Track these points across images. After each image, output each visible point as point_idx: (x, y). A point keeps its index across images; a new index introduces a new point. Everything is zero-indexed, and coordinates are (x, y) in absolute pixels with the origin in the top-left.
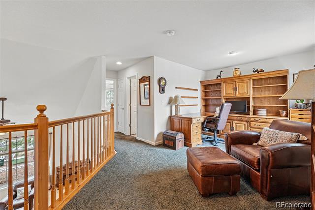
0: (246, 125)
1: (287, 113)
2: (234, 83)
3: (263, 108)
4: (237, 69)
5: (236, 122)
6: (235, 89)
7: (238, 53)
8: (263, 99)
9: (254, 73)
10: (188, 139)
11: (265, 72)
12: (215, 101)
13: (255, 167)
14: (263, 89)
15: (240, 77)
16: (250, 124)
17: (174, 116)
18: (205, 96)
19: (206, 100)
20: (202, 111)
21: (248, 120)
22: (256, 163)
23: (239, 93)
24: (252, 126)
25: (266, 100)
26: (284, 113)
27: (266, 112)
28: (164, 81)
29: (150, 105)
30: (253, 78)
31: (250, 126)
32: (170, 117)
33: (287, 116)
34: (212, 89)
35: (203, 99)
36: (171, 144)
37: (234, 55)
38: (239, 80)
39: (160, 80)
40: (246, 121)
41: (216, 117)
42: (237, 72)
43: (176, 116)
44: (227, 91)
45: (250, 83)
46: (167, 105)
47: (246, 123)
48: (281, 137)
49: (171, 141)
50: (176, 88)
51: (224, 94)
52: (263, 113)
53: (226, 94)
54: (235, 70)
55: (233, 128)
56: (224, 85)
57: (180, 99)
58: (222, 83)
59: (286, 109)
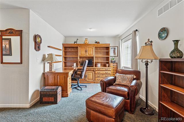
0: (93, 73)
1: (109, 65)
2: (86, 48)
3: (99, 63)
4: (87, 40)
5: (88, 72)
6: (86, 51)
7: (94, 30)
8: (98, 58)
9: (95, 43)
10: (64, 90)
11: (100, 43)
12: (72, 58)
13: (127, 98)
14: (99, 52)
15: (88, 45)
16: (95, 72)
17: (48, 72)
18: (65, 55)
19: (65, 58)
20: (63, 66)
21: (94, 70)
22: (127, 95)
23: (88, 54)
24: (96, 73)
25: (100, 58)
26: (107, 65)
27: (100, 65)
28: (40, 39)
29: (21, 63)
30: (96, 46)
31: (95, 73)
32: (44, 74)
33: (109, 66)
34: (69, 50)
35: (64, 57)
36: (52, 99)
37: (91, 30)
38: (88, 46)
39: (35, 37)
40: (93, 71)
41: (77, 70)
42: (87, 41)
43: (51, 72)
44: (81, 52)
45: (94, 48)
46: (41, 62)
47: (93, 72)
48: (127, 78)
49: (51, 96)
50: (48, 47)
51: (79, 54)
52: (99, 65)
53: (81, 54)
54: (85, 40)
55: (86, 76)
56: (79, 49)
57: (54, 56)
58: (79, 47)
59: (108, 63)
